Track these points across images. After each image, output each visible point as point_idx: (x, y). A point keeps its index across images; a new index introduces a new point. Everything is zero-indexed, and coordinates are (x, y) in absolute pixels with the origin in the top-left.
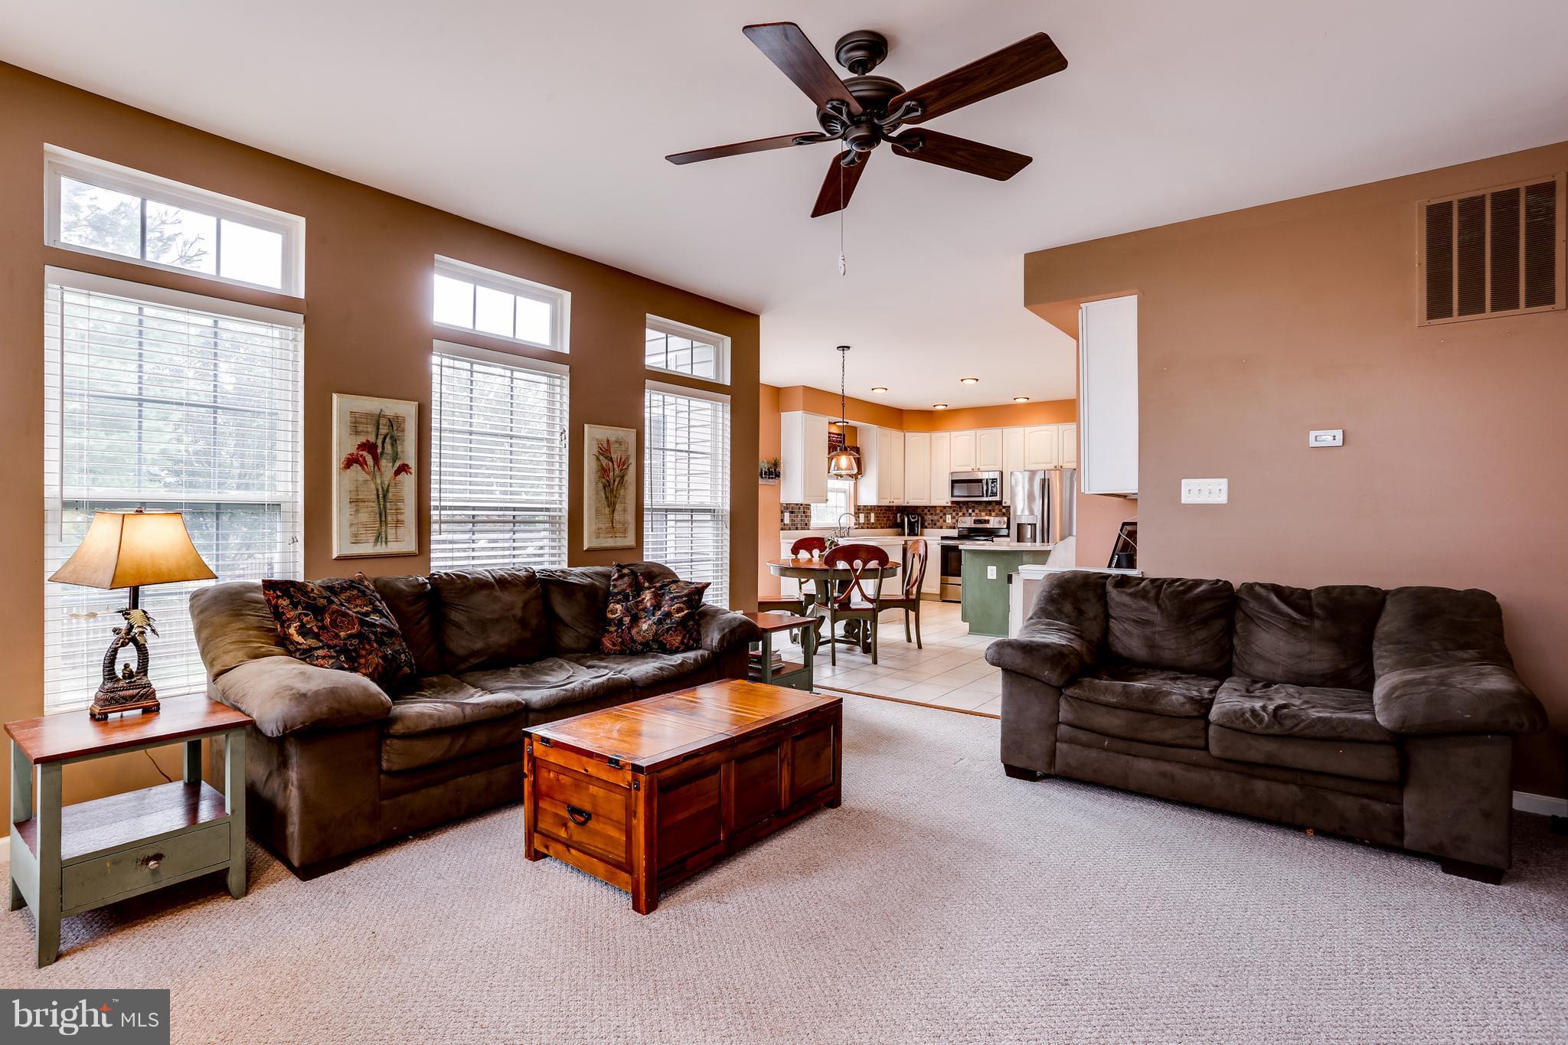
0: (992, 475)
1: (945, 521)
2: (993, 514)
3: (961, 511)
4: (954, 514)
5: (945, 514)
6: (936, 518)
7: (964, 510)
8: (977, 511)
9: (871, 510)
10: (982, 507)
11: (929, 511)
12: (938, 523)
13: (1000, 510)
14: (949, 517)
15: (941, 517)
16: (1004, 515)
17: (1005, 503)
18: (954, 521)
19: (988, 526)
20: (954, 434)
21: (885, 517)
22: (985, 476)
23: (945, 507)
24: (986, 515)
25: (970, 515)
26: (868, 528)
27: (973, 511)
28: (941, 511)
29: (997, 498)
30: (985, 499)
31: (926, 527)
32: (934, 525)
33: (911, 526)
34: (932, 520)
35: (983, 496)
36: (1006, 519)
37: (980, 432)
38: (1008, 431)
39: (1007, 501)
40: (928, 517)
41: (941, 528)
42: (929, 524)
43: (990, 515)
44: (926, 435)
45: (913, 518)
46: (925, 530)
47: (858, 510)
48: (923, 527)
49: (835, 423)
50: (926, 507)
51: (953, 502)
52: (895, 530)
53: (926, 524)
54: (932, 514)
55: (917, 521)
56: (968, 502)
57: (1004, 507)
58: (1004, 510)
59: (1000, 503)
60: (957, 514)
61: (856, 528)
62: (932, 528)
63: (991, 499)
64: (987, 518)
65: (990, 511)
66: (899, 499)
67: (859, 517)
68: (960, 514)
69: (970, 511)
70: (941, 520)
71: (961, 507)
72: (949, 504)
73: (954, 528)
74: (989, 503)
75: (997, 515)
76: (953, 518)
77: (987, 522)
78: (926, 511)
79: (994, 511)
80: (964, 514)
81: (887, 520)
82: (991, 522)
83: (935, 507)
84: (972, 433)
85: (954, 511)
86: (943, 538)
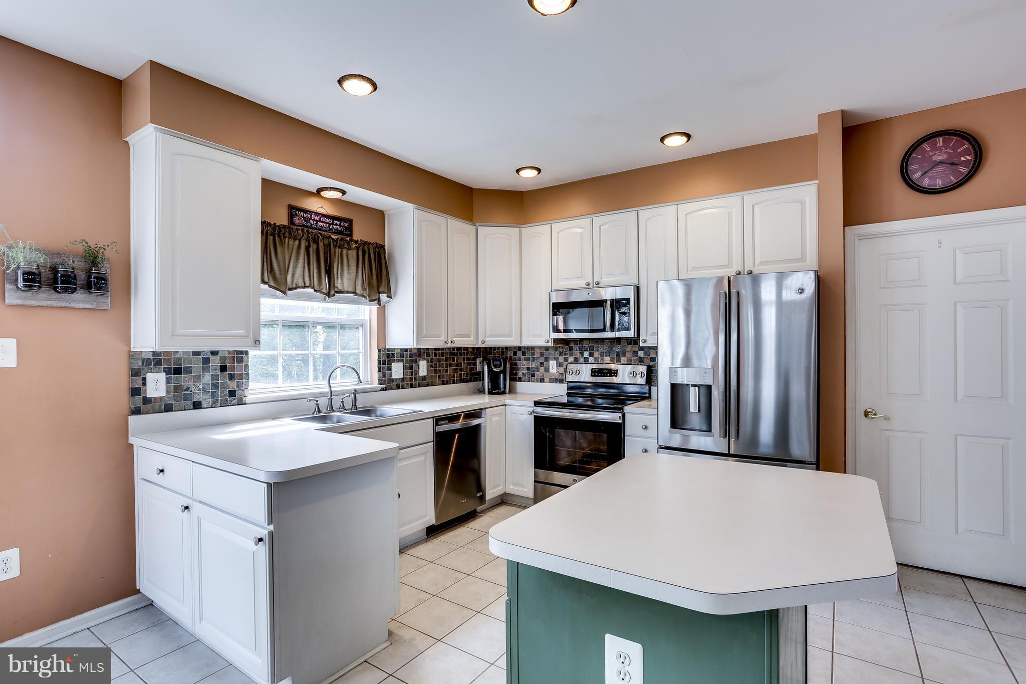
0: (619, 294)
1: (547, 370)
2: (623, 359)
3: (571, 355)
4: (561, 359)
5: (547, 359)
6: (534, 365)
7: (577, 353)
8: (596, 355)
9: (420, 355)
10: (603, 348)
11: (524, 354)
12: (536, 373)
13: (635, 353)
14: (553, 363)
15: (542, 364)
16: (641, 361)
17: (645, 341)
18: (561, 370)
19: (615, 380)
20: (557, 227)
21: (450, 365)
22: (607, 294)
23: (547, 349)
24: (612, 361)
25: (586, 361)
26: (412, 386)
27: (591, 355)
28: (542, 355)
29: (630, 334)
30: (609, 335)
31: (520, 380)
32: (532, 376)
33: (494, 377)
34: (528, 369)
35: (604, 330)
36: (643, 369)
37: (599, 220)
38: (646, 213)
39: (646, 339)
40: (523, 364)
41: (542, 380)
42: (524, 375)
43: (619, 361)
44: (514, 231)
45: (495, 366)
46: (519, 384)
47: (387, 358)
48: (514, 378)
49: (319, 191)
50: (520, 348)
51: (556, 341)
52: (471, 384)
53: (520, 374)
54: (528, 359)
55: (504, 372)
56: (582, 340)
57: (642, 349)
58: (641, 354)
59: (634, 341)
60: (566, 360)
61: (383, 389)
62: (529, 381)
63: (618, 334)
64: (613, 366)
65: (618, 354)
66: (468, 336)
67: (390, 369)
68: (571, 359)
69: (586, 354)
70: (542, 369)
71: (571, 349)
72: (550, 344)
73: (561, 381)
74: (618, 340)
75: (629, 363)
76: (559, 365)
77: (613, 373)
78: (519, 354)
79: (624, 354)
80: (576, 360)
81: (456, 370)
82: (620, 373)
83: (533, 348)
84: (585, 222)
85: (561, 354)
86: (537, 403)
